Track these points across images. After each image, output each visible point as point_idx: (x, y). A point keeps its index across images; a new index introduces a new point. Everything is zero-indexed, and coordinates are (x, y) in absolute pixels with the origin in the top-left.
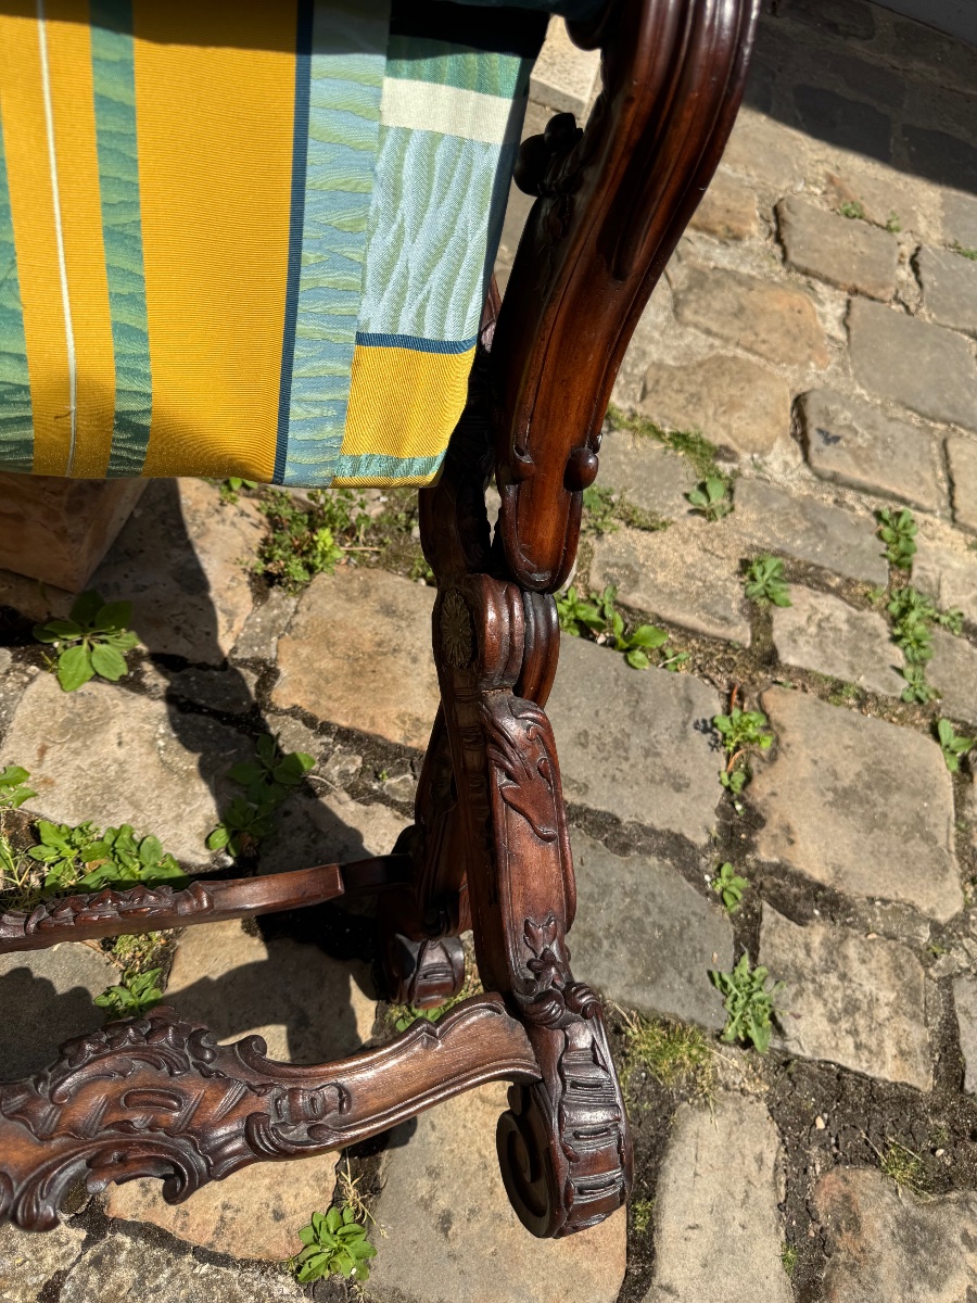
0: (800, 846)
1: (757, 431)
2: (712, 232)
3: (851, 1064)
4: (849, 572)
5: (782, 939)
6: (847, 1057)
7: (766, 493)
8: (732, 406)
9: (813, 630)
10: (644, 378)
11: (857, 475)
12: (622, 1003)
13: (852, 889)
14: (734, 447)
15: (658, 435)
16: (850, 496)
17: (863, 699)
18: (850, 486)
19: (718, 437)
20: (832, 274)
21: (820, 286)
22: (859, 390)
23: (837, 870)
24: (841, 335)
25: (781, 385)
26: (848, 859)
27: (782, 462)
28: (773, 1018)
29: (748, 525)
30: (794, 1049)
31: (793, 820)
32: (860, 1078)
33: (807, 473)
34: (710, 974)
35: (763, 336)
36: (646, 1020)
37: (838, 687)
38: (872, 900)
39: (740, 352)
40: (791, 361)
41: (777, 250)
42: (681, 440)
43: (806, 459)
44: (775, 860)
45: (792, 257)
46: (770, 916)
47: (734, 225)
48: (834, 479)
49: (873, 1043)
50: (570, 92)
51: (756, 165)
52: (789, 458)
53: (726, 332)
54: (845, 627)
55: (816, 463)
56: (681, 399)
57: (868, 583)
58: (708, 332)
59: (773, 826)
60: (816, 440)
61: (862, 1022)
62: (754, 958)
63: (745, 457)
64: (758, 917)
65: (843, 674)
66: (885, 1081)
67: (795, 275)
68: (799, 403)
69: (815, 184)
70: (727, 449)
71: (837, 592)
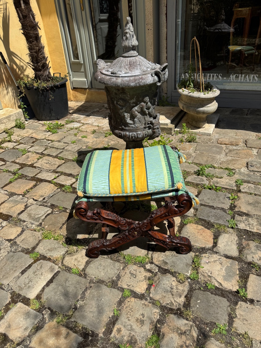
0: (242, 208)
1: (239, 167)
2: (233, 145)
3: (249, 230)
4: (254, 181)
5: (238, 217)
6: (248, 229)
7: (240, 173)
8: (235, 164)
9: (247, 187)
10: (220, 163)
11: (257, 170)
12: (213, 222)
13: (251, 213)
14: (235, 168)
15: (223, 169)
16: (256, 173)
17: (255, 195)
18: (256, 172)
19: (232, 168)
20: (255, 147)
21: (253, 149)
22: (259, 160)
23: (248, 211)
24: (257, 154)
25: (245, 161)
26: (250, 210)
27: (244, 170)
28: (236, 225)
29: (237, 176)
30: (239, 228)
31: (241, 206)
32: (250, 232)
33: (248, 171)
34: (227, 220)
35: (241, 156)
36: (217, 224)
37: (251, 194)
38: (254, 215)
39: (237, 158)
40: (246, 158)
41: (245, 146)
42: (226, 169)
43: (248, 169)
44: (238, 210)
45: (248, 146)
46: (236, 215)
47: (237, 143)
48: (253, 171)
49: (253, 228)
50: (209, 132)
51: (242, 136)
52: (245, 169)
53: (234, 156)
54: (253, 187)
55: (249, 169)
56: (226, 164)
57: (258, 182)
58: (231, 156)
59: (238, 207)
60: (249, 166)
61: (250, 226)
62: (234, 219)
63: (237, 170)
64: (235, 216)
65: (253, 192)
66: (255, 232)
67: (248, 148)
68: (247, 164)
69: (254, 136)
70: (234, 169)
71: (252, 184)
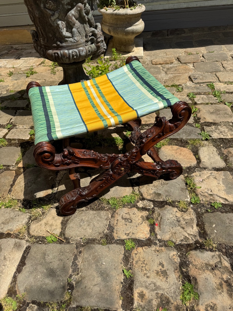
0: (207, 119)
1: (184, 81)
2: (168, 64)
3: (223, 137)
4: (204, 91)
5: (207, 128)
6: (222, 137)
7: (188, 88)
8: (179, 80)
9: (201, 99)
10: (164, 81)
11: (201, 81)
12: (186, 139)
13: (217, 122)
14: (181, 84)
15: (169, 86)
16: (202, 84)
17: (212, 104)
18: (201, 83)
19: (178, 84)
20: (189, 62)
21: (188, 64)
22: (199, 73)
23: (214, 120)
24: (194, 68)
25: (187, 75)
26: (215, 119)
27: (189, 83)
28: (209, 135)
29: (186, 91)
30: (214, 138)
31: (205, 117)
32: (225, 139)
33: (194, 84)
34: (198, 134)
35: (180, 71)
36: (190, 140)
37: (207, 104)
38: (221, 122)
39: (178, 74)
40: (186, 73)
41: (179, 62)
42: (173, 86)
43: (193, 82)
44: (204, 122)
45: (182, 62)
46: (205, 127)
47: (171, 61)
48: (198, 83)
49: (226, 135)
50: (140, 55)
51: (172, 54)
52: (190, 83)
53: (175, 73)
54: (206, 98)
55: (194, 82)
56: (171, 82)
57: (208, 92)
58: (172, 74)
59: (202, 118)
60: (193, 80)
61: (223, 133)
62: (204, 131)
63: (183, 85)
64: (204, 127)
65: (208, 102)
66: (230, 138)
67: (183, 64)
68: (190, 77)
69: (183, 53)
70: (180, 85)
71: (203, 94)
